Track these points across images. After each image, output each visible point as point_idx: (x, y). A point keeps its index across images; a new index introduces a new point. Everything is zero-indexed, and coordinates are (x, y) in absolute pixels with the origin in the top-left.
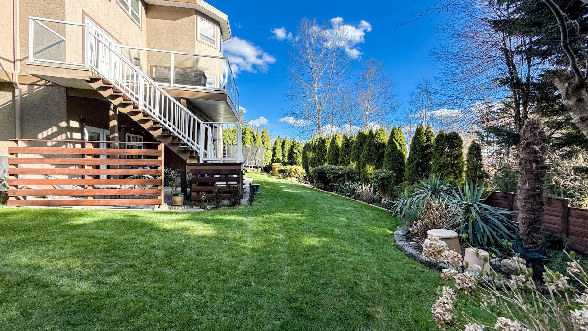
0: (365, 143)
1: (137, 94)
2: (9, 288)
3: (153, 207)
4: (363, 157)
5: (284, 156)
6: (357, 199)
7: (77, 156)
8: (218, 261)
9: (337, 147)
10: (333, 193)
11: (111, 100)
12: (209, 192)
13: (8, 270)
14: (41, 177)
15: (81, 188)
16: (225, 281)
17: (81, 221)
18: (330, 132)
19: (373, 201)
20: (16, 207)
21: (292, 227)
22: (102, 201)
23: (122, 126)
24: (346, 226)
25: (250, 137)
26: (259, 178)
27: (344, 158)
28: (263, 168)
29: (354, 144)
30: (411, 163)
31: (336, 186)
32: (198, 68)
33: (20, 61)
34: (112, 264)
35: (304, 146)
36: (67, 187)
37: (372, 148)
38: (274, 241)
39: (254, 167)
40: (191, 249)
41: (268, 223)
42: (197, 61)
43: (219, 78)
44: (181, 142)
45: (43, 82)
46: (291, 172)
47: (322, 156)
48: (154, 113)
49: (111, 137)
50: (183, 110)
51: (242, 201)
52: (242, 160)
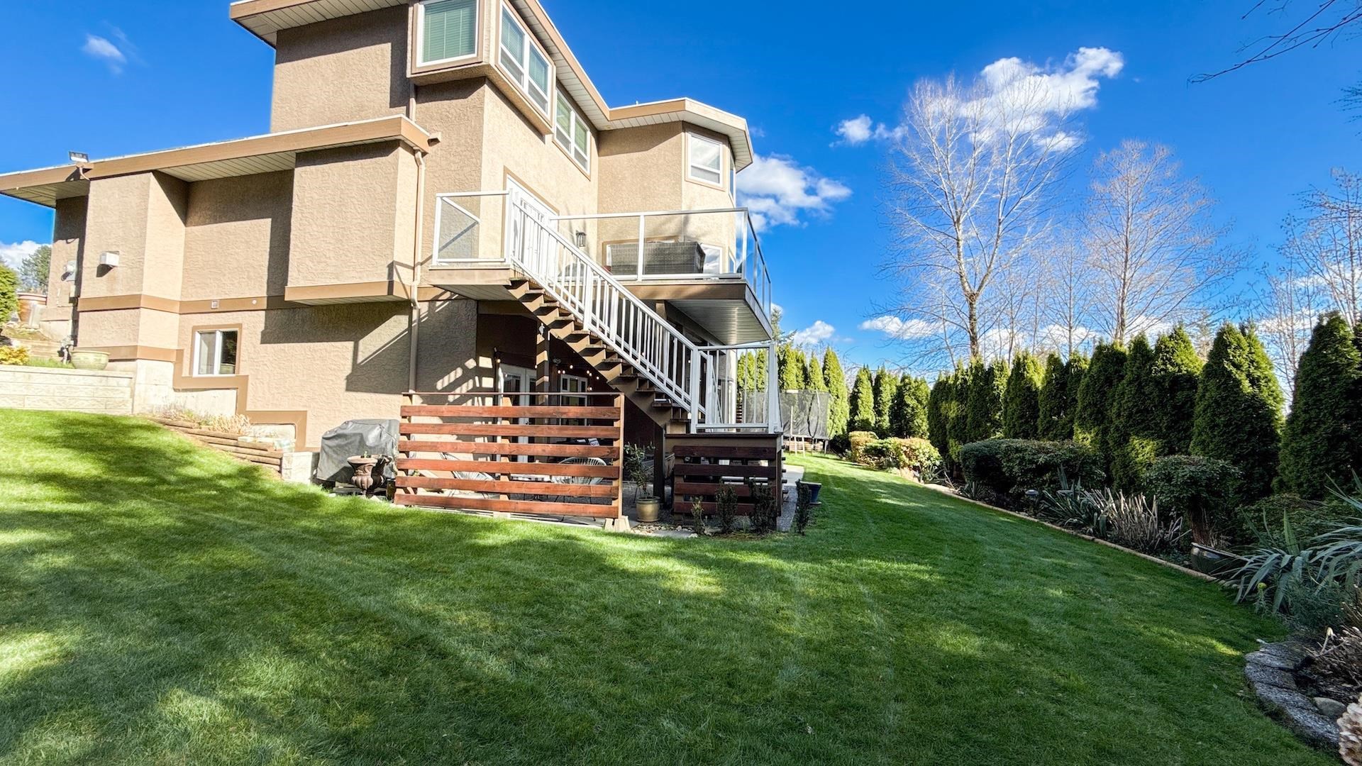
0: (1122, 377)
1: (581, 301)
2: (398, 648)
3: (603, 521)
4: (1119, 415)
5: (879, 413)
6: (1104, 537)
7: (486, 420)
8: (729, 660)
9: (1029, 388)
10: (1022, 515)
11: (540, 317)
12: (709, 498)
13: (396, 616)
14: (436, 456)
15: (490, 478)
16: (745, 710)
17: (492, 539)
18: (1007, 347)
19: (1162, 548)
20: (403, 507)
21: (905, 600)
22: (522, 504)
23: (555, 361)
24: (1066, 615)
25: (795, 371)
26: (817, 466)
27: (1055, 418)
28: (827, 443)
29: (1084, 381)
30: (1304, 433)
31: (1033, 495)
32: (688, 234)
33: (422, 264)
34: (537, 631)
35: (931, 387)
36: (474, 476)
37: (1147, 390)
38: (858, 630)
39: (806, 439)
40: (674, 622)
41: (844, 582)
42: (686, 222)
43: (730, 250)
44: (656, 390)
45: (447, 295)
46: (898, 455)
47: (987, 413)
48: (608, 336)
49: (538, 383)
50: (660, 325)
51: (779, 521)
52: (779, 425)
